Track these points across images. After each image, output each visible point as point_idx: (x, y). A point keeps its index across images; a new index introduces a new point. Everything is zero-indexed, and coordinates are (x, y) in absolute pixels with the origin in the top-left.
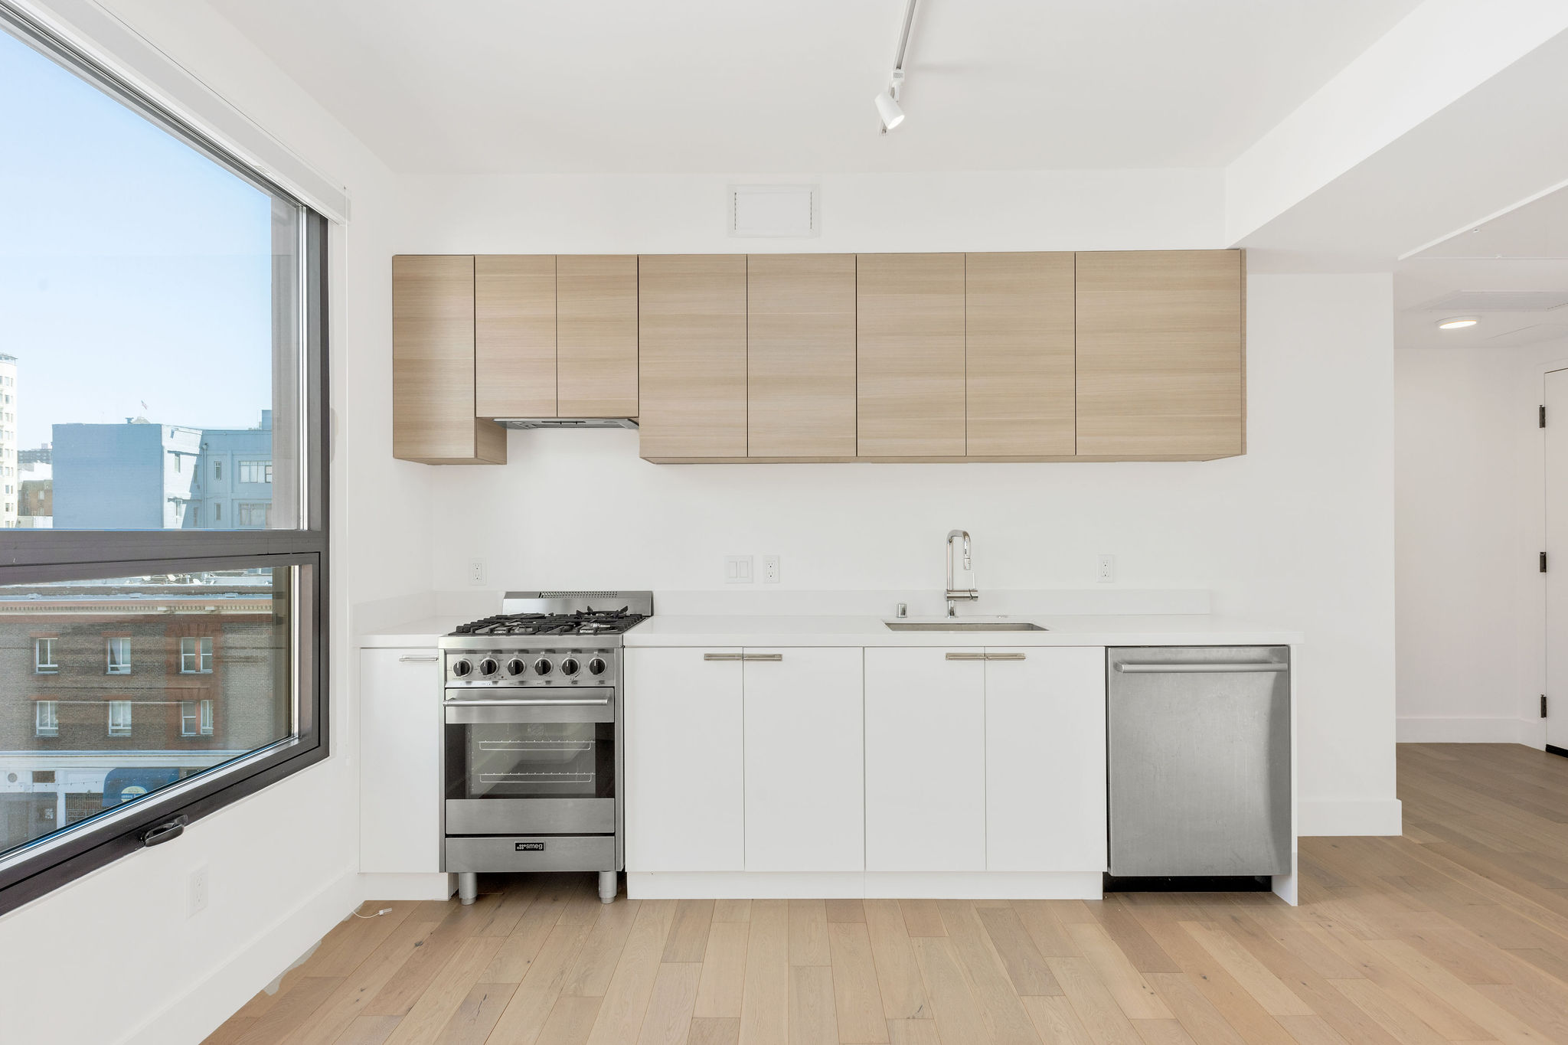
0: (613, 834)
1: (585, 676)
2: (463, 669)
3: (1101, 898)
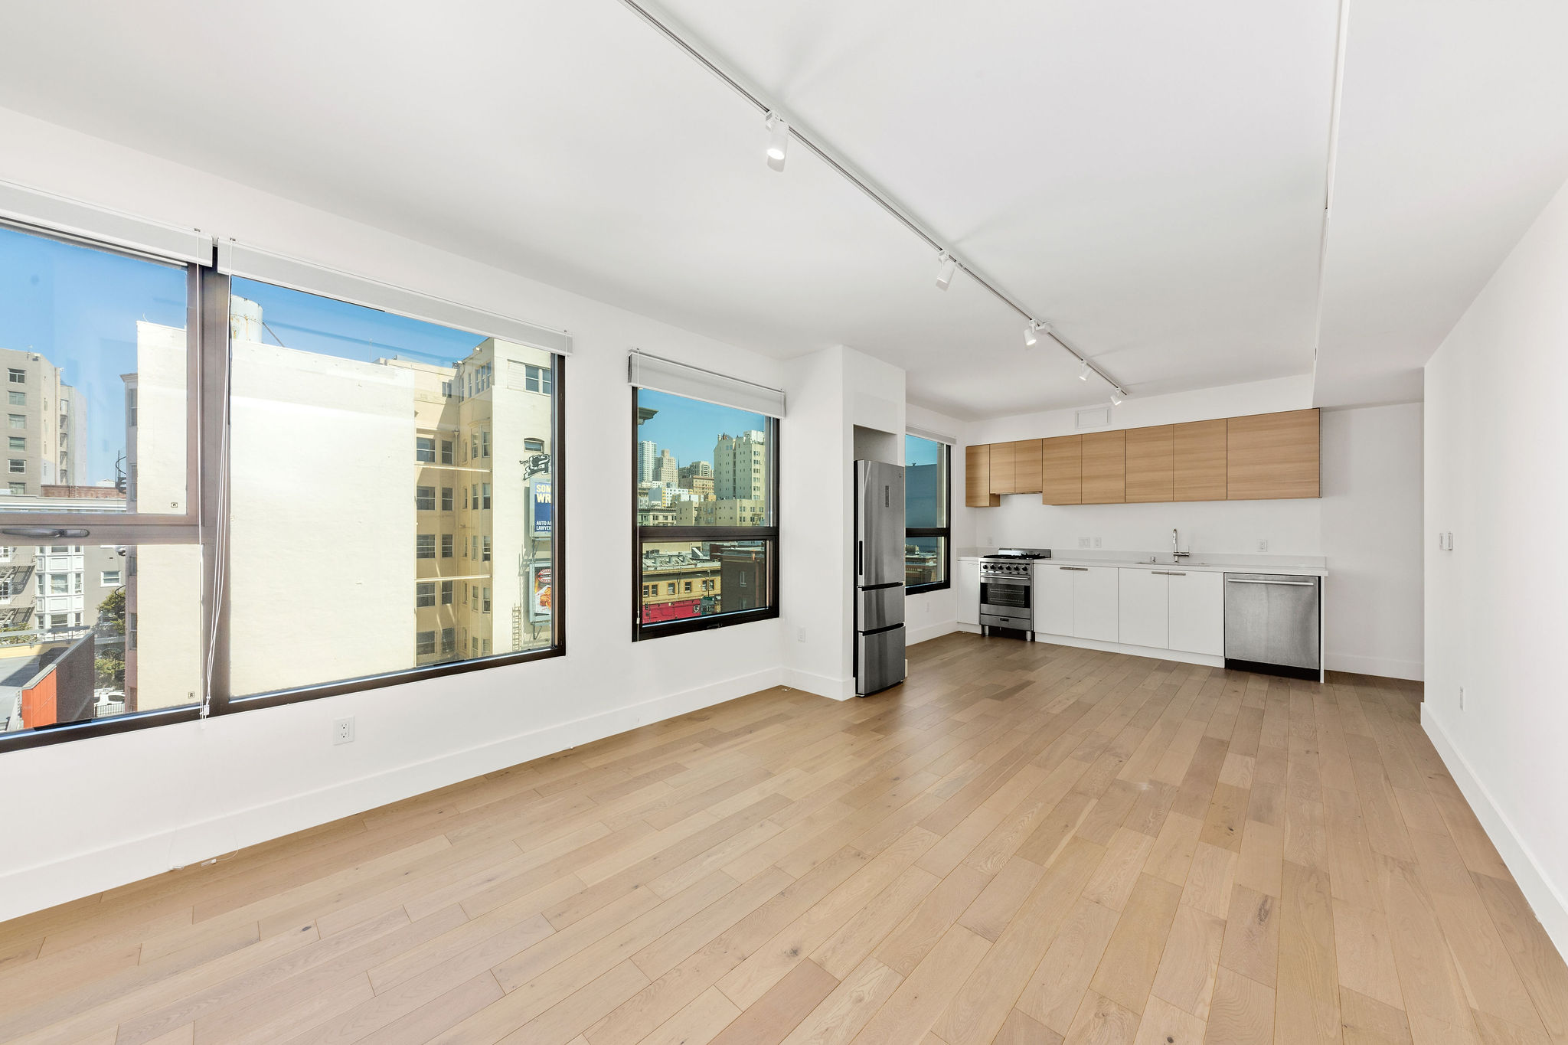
0: (1031, 619)
1: (1022, 571)
2: (986, 567)
3: (1224, 667)
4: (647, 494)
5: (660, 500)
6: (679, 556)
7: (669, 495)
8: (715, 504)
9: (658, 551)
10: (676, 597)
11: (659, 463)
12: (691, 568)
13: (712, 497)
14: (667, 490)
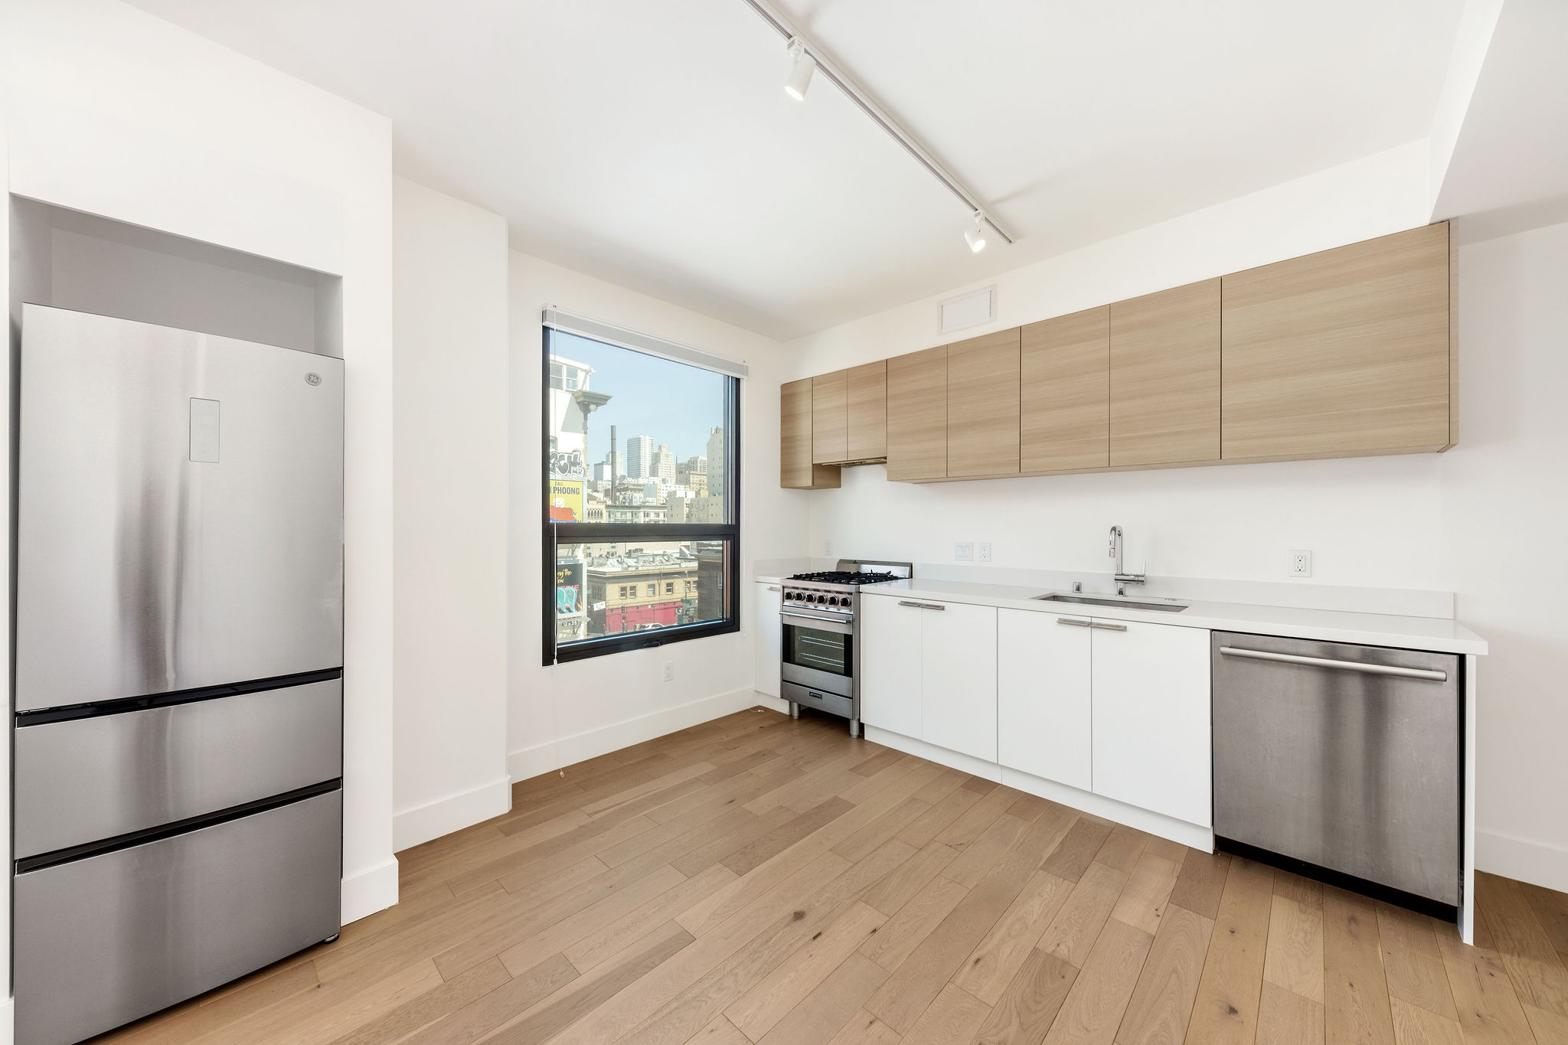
0: (854, 699)
1: (842, 607)
2: (788, 597)
3: (1211, 852)
4: (642, 490)
5: (655, 496)
6: (663, 555)
7: (664, 491)
8: (707, 500)
9: (641, 550)
10: (656, 599)
11: (656, 458)
12: (675, 568)
13: (704, 494)
14: (663, 487)
